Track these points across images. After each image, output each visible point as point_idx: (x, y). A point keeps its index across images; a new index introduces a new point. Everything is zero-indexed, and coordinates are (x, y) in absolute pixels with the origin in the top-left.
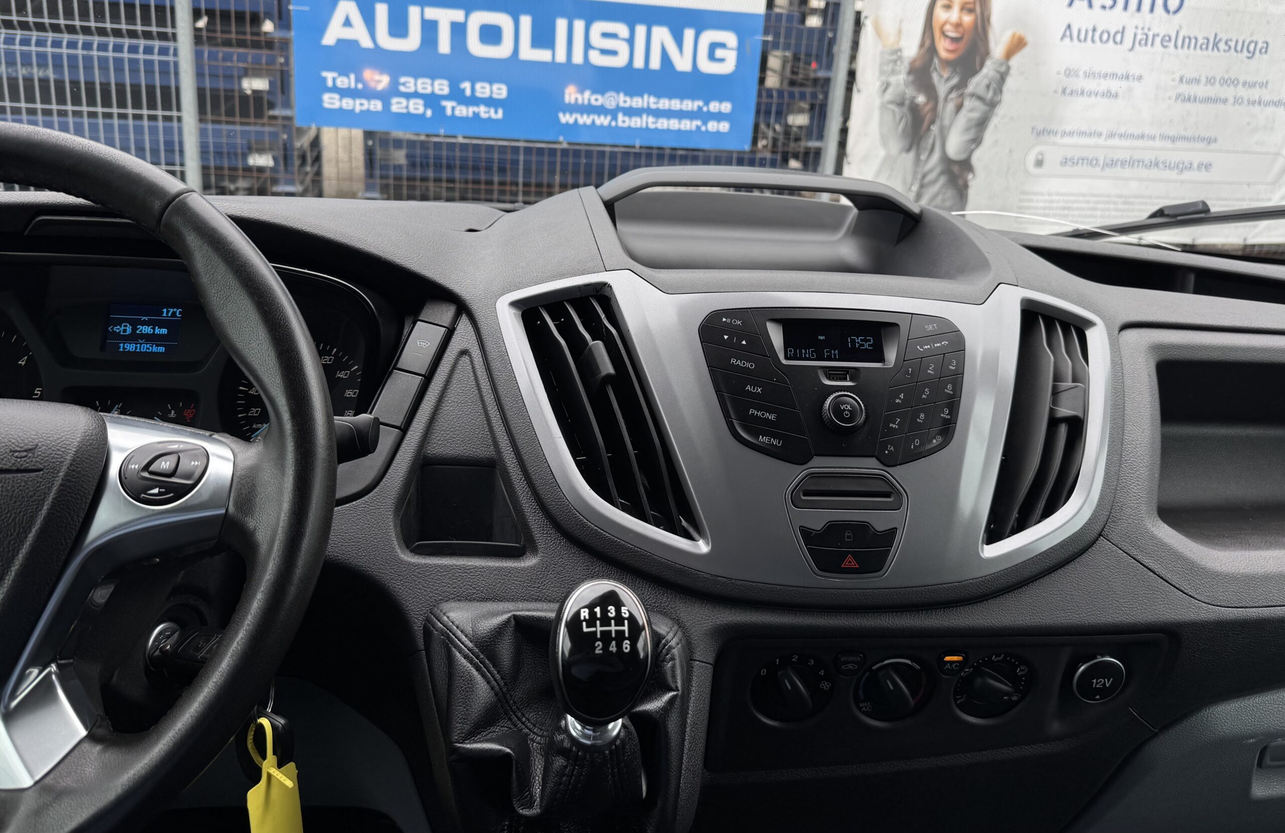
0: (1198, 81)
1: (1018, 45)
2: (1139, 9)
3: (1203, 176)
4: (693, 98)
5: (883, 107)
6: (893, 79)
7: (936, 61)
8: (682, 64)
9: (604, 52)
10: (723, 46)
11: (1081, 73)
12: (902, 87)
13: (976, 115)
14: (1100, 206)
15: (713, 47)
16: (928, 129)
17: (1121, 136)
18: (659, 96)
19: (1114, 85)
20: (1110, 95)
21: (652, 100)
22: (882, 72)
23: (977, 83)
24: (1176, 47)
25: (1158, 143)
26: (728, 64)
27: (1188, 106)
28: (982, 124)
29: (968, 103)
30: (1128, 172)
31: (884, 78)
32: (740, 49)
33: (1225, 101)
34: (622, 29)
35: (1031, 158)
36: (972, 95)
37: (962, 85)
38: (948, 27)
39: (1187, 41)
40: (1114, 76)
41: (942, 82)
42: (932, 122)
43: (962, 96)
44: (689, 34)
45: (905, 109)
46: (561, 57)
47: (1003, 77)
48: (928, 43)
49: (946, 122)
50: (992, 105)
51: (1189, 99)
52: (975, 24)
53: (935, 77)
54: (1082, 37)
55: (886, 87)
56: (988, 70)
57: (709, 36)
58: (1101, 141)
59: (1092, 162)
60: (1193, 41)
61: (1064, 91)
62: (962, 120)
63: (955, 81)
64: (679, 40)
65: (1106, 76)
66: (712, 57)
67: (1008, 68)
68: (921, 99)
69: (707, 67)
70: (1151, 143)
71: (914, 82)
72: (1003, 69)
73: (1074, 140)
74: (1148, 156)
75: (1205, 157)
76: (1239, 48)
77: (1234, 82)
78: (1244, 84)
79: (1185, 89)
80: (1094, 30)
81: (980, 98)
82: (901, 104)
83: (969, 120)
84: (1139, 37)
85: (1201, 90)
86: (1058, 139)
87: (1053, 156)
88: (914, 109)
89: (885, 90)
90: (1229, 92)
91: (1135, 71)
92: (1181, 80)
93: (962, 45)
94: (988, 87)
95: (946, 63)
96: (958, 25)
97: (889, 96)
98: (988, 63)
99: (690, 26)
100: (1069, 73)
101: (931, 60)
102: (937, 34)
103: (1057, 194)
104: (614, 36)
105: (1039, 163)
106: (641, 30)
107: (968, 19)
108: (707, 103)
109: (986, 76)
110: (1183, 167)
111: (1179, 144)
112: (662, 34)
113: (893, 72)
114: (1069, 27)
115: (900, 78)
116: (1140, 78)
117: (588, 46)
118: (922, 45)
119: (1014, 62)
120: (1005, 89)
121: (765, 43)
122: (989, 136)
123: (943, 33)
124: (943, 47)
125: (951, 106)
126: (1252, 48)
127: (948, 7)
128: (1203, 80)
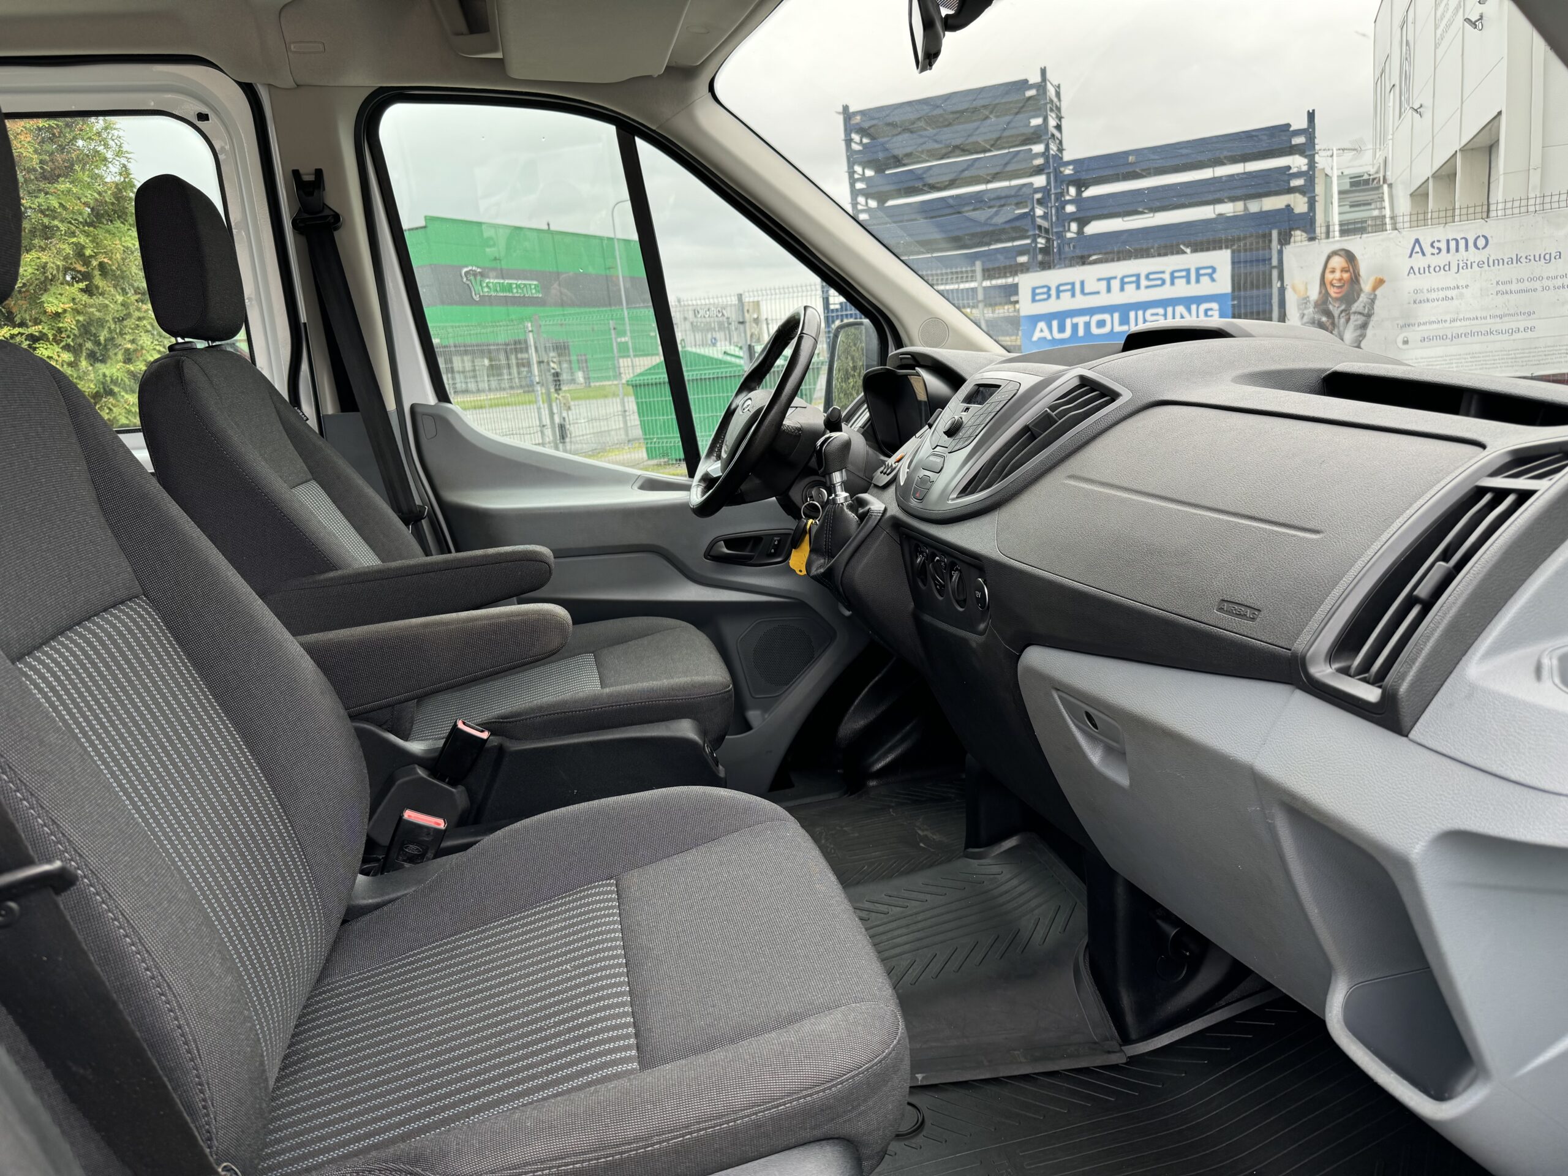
0: (1511, 282)
1: (1380, 282)
2: (1457, 250)
3: (1529, 334)
6: (1306, 312)
7: (1330, 299)
9: (1153, 322)
10: (1211, 309)
11: (1425, 291)
12: (1312, 315)
13: (1359, 322)
14: (1454, 361)
15: (1206, 311)
17: (1460, 320)
19: (1449, 293)
20: (1446, 298)
23: (1357, 306)
24: (1489, 266)
25: (1489, 320)
27: (1506, 296)
28: (1364, 326)
29: (1352, 317)
30: (1469, 339)
31: (1301, 312)
32: (1221, 311)
33: (1535, 290)
35: (1400, 340)
36: (1355, 313)
37: (1348, 308)
38: (1334, 281)
39: (1496, 262)
40: (1448, 288)
41: (1335, 309)
43: (1349, 314)
44: (1194, 307)
45: (1316, 325)
47: (1373, 301)
48: (1323, 291)
49: (1341, 328)
50: (1369, 316)
51: (1507, 293)
52: (1352, 279)
53: (1331, 307)
54: (1422, 271)
55: (1303, 316)
56: (1363, 298)
57: (1203, 307)
58: (1447, 325)
59: (1443, 338)
60: (1501, 261)
61: (1415, 302)
62: (1351, 325)
63: (1343, 307)
64: (1189, 310)
65: (1442, 289)
66: (1206, 314)
67: (1375, 295)
70: (1483, 321)
71: (1319, 311)
72: (1372, 297)
73: (1428, 327)
74: (1483, 329)
75: (1529, 324)
76: (1537, 259)
77: (1540, 278)
78: (1548, 278)
79: (1501, 288)
80: (1429, 267)
81: (1360, 313)
82: (1313, 323)
83: (1355, 326)
84: (1461, 265)
85: (1514, 287)
86: (1416, 328)
87: (1413, 335)
88: (1321, 324)
89: (1303, 317)
90: (1537, 285)
91: (1462, 283)
92: (1498, 283)
93: (1345, 289)
94: (1364, 307)
95: (1337, 299)
96: (1340, 280)
97: (1305, 319)
98: (1362, 295)
99: (1194, 303)
100: (1416, 292)
101: (1327, 299)
102: (1328, 286)
103: (1422, 358)
104: (1157, 314)
105: (1406, 342)
106: (1170, 309)
107: (1346, 276)
109: (1362, 302)
110: (1512, 332)
111: (1506, 319)
112: (1180, 309)
113: (1306, 308)
114: (1412, 268)
115: (1310, 311)
116: (1467, 286)
117: (1145, 320)
118: (1320, 293)
119: (1377, 292)
120: (1375, 307)
121: (1233, 306)
122: (1370, 332)
123: (1332, 285)
124: (1332, 291)
125: (1343, 320)
126: (1547, 257)
127: (1333, 271)
128: (1514, 281)
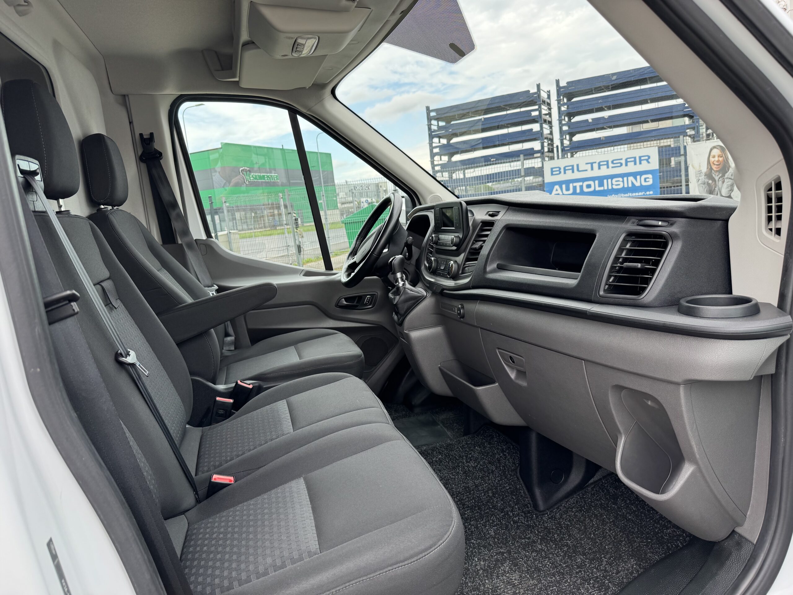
4: (642, 192)
5: (698, 185)
6: (700, 178)
7: (713, 171)
8: (637, 184)
9: (616, 185)
10: (648, 178)
12: (704, 180)
13: (730, 183)
16: (714, 189)
18: (632, 193)
21: (630, 194)
22: (696, 177)
23: (728, 175)
26: (650, 182)
28: (732, 185)
29: (726, 180)
31: (697, 178)
32: (653, 178)
34: (621, 179)
36: (727, 178)
37: (723, 175)
38: (715, 162)
41: (716, 176)
42: (716, 187)
44: (638, 177)
45: (706, 185)
46: (606, 188)
49: (720, 186)
52: (724, 160)
53: (714, 175)
55: (699, 180)
57: (644, 177)
62: (725, 185)
63: (720, 175)
64: (636, 179)
68: (710, 182)
69: (644, 184)
71: (707, 178)
81: (730, 178)
82: (704, 184)
83: (728, 185)
88: (708, 184)
93: (721, 166)
94: (732, 175)
95: (717, 171)
96: (718, 161)
97: (700, 182)
98: (730, 169)
99: (638, 175)
101: (711, 171)
102: (712, 165)
106: (625, 179)
107: (721, 159)
108: (646, 192)
109: (731, 172)
112: (631, 179)
113: (700, 176)
117: (612, 184)
118: (708, 168)
121: (660, 175)
123: (714, 164)
124: (714, 167)
125: (720, 182)
127: (714, 157)
